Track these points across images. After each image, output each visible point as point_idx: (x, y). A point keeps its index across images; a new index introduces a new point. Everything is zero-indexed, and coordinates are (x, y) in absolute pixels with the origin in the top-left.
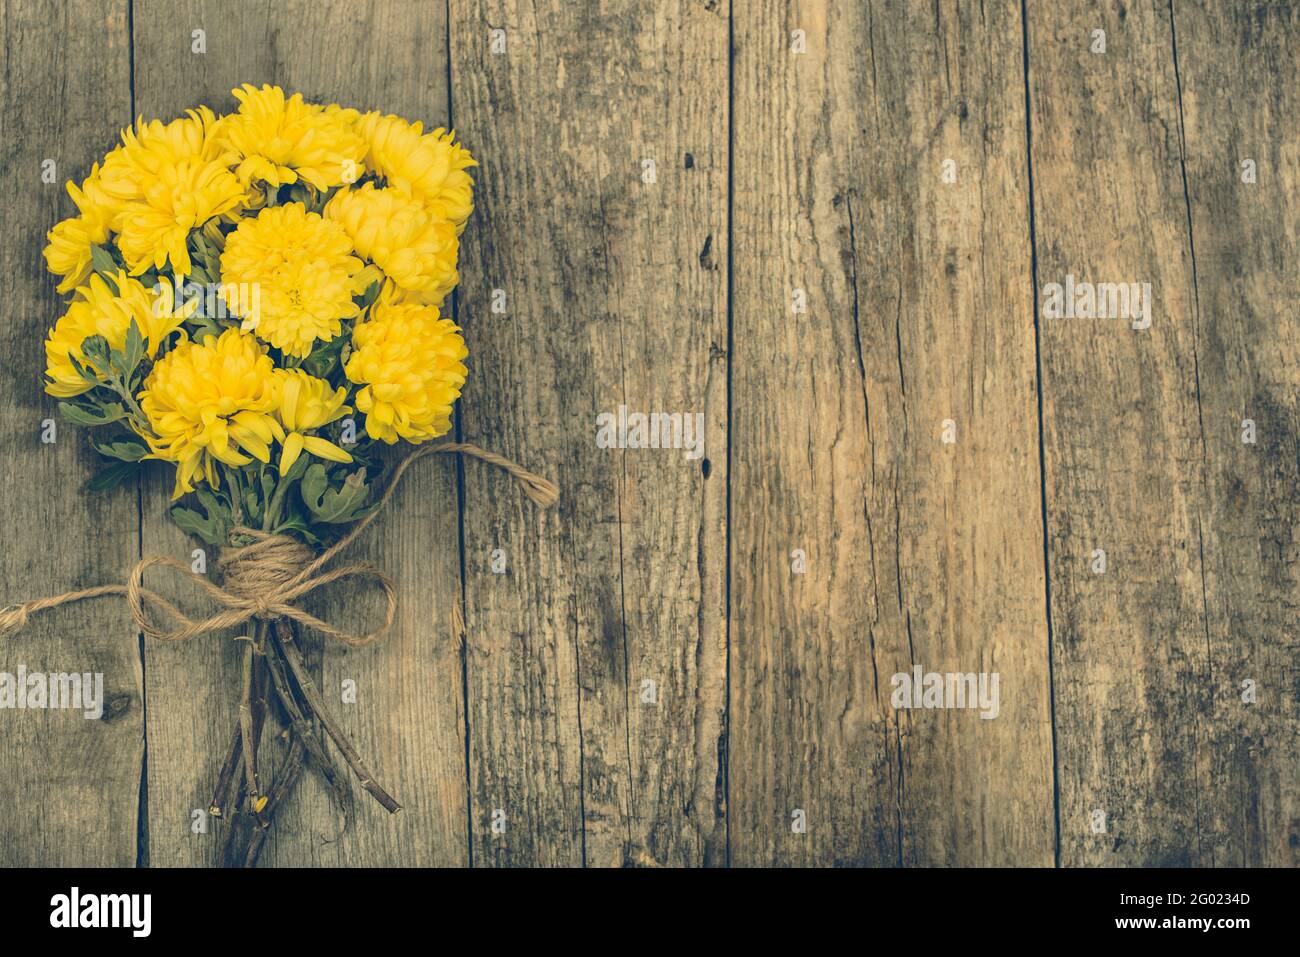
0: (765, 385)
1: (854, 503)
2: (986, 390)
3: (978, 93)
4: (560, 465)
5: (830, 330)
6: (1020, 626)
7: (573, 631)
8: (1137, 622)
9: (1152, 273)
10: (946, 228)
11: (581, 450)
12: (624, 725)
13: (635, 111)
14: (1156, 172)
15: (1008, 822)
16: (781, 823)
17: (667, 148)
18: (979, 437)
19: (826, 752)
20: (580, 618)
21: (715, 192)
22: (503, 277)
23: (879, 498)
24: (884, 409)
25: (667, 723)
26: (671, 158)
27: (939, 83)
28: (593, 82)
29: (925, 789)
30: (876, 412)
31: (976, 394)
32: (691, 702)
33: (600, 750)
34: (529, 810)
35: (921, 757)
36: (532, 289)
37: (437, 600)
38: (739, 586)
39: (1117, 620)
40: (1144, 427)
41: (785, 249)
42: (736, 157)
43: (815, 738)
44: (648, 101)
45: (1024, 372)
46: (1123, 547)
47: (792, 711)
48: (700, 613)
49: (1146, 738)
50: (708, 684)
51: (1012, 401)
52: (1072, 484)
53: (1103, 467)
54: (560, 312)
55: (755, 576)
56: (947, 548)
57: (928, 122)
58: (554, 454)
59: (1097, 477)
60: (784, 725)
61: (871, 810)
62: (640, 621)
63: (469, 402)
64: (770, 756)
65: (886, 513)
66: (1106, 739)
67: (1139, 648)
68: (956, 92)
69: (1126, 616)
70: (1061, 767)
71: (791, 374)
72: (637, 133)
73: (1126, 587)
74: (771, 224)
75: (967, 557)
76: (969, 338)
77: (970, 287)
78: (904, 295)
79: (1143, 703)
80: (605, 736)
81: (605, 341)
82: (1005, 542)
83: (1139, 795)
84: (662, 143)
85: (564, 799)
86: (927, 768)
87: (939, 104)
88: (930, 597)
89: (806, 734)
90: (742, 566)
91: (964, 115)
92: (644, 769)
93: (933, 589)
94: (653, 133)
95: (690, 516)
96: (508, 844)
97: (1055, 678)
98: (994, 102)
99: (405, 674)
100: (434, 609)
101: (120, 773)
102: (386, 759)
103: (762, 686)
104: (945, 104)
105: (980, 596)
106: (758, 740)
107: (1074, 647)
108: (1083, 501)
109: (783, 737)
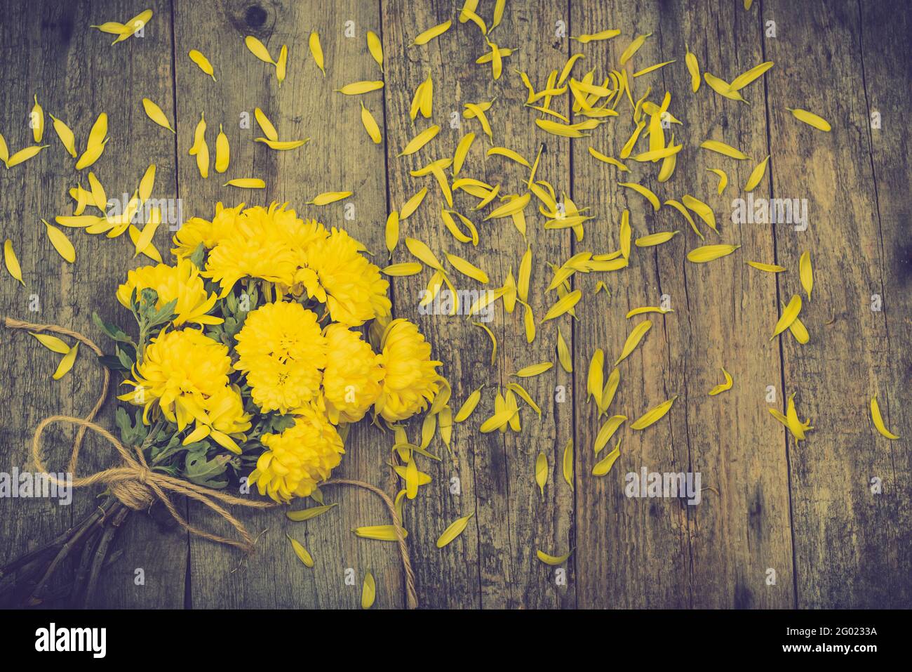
0: (597, 305)
1: (657, 383)
2: (744, 307)
3: (735, 110)
4: (461, 350)
5: (639, 268)
6: (769, 463)
7: (472, 460)
8: (846, 459)
9: (852, 228)
10: (715, 200)
11: (475, 340)
12: (506, 522)
13: (508, 115)
14: (853, 161)
15: (763, 594)
16: (612, 596)
17: (529, 139)
18: (740, 338)
19: (641, 548)
20: (476, 451)
21: (561, 168)
22: (422, 226)
23: (674, 379)
24: (676, 320)
25: (535, 520)
26: (532, 146)
27: (709, 103)
28: (479, 96)
29: (708, 572)
30: (670, 322)
31: (736, 310)
32: (550, 505)
33: (490, 539)
34: (444, 578)
35: (705, 551)
36: (441, 233)
37: (382, 450)
38: (582, 439)
39: (833, 459)
40: (849, 330)
41: (609, 215)
42: (575, 155)
43: (634, 540)
44: (516, 108)
45: (768, 294)
46: (836, 410)
47: (618, 522)
48: (555, 447)
49: (854, 537)
50: (562, 494)
51: (761, 314)
52: (802, 369)
53: (822, 357)
54: (460, 249)
55: (592, 433)
56: (719, 412)
57: (702, 130)
58: (457, 342)
59: (818, 363)
60: (613, 531)
61: (672, 587)
62: (516, 453)
63: (400, 308)
64: (604, 551)
65: (679, 389)
66: (827, 538)
67: (848, 477)
68: (720, 110)
69: (839, 455)
70: (798, 557)
71: (614, 298)
72: (509, 130)
73: (839, 436)
74: (599, 199)
75: (733, 417)
76: (732, 272)
77: (732, 238)
78: (688, 245)
79: (851, 513)
80: (494, 529)
81: (489, 267)
82: (758, 407)
83: (850, 575)
84: (526, 136)
85: (468, 571)
86: (709, 559)
87: (709, 118)
88: (708, 444)
89: (627, 536)
90: (583, 426)
91: (725, 125)
92: (520, 551)
93: (711, 439)
94: (519, 130)
95: (548, 382)
96: (430, 602)
97: (793, 498)
98: (745, 116)
99: (361, 499)
100: (379, 456)
101: (173, 567)
102: (349, 556)
103: (598, 505)
104: (713, 118)
105: (742, 443)
106: (596, 541)
107: (805, 477)
108: (809, 380)
109: (613, 539)
